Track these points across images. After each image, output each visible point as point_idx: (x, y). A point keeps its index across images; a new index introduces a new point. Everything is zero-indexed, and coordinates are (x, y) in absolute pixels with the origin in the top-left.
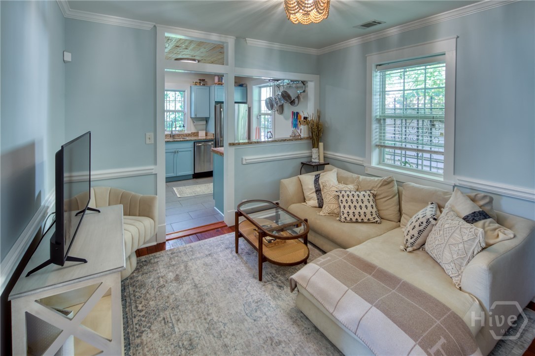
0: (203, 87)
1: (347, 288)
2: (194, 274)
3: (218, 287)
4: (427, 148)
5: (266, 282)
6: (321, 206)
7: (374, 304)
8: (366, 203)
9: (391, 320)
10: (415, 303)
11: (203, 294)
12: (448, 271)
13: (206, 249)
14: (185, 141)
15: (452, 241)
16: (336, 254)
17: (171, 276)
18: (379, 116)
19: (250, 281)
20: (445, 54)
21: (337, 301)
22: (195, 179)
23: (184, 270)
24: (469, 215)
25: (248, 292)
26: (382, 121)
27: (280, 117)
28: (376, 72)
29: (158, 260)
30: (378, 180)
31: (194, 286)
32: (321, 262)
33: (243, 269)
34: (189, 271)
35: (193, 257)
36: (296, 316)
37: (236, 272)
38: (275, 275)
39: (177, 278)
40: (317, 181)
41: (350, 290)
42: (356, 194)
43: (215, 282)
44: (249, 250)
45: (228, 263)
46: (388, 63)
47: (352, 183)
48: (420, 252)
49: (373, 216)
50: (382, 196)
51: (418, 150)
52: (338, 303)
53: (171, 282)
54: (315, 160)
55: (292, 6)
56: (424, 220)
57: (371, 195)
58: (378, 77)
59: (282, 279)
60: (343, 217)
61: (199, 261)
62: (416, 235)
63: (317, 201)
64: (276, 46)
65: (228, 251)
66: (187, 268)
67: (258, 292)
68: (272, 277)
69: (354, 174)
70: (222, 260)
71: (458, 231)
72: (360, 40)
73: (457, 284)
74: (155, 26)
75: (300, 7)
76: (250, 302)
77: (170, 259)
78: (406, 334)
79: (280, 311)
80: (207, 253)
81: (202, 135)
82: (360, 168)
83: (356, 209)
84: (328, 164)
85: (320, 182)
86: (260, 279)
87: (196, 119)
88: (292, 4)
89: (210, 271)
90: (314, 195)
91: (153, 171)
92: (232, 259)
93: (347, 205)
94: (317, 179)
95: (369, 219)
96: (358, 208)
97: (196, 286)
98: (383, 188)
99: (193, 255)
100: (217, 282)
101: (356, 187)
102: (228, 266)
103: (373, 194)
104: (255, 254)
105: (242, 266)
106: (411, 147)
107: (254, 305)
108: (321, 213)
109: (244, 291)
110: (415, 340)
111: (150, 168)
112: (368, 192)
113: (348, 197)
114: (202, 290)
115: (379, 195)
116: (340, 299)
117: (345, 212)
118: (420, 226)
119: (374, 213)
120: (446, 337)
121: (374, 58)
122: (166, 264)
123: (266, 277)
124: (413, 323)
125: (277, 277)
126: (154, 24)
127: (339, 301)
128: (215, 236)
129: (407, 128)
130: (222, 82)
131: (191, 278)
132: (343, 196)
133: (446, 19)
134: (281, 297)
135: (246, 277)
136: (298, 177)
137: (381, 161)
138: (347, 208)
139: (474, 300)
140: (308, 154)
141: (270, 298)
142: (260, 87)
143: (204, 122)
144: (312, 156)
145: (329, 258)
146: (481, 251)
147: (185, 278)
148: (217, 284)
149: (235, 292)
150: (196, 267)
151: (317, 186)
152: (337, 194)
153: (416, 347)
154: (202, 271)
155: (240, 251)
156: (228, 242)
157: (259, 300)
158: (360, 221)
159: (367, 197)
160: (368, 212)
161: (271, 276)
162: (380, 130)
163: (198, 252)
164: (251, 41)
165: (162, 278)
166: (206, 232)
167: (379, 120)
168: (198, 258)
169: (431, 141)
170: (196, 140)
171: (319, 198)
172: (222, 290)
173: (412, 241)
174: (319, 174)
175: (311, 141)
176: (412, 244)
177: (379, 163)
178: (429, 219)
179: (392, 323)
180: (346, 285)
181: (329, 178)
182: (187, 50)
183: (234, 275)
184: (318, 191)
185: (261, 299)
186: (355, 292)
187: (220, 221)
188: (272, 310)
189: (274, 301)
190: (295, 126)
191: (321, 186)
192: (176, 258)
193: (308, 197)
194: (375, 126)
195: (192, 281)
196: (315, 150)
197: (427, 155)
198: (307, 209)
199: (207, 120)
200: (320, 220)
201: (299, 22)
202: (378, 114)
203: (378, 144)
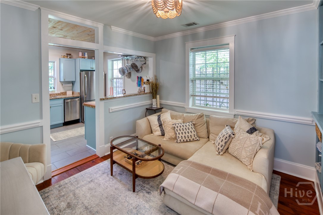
0: (70, 59)
1: (200, 185)
2: (83, 199)
3: (105, 204)
4: (218, 95)
5: (138, 192)
6: (163, 135)
7: (219, 192)
8: (191, 129)
9: (231, 199)
10: (239, 185)
11: (94, 212)
12: (245, 162)
13: (88, 177)
14: (56, 99)
15: (246, 145)
16: (185, 164)
17: (63, 205)
18: (192, 78)
19: (127, 194)
20: (229, 44)
21: (196, 195)
22: (65, 126)
23: (73, 198)
24: (249, 130)
25: (128, 202)
26: (194, 81)
27: (128, 80)
28: (191, 53)
29: (48, 194)
30: (195, 115)
31: (85, 208)
32: (178, 171)
33: (119, 186)
34: (78, 197)
35: (79, 185)
36: (164, 210)
37: (115, 190)
38: (142, 185)
39: (69, 206)
40: (159, 119)
41: (202, 186)
42: (184, 125)
43: (101, 201)
44: (120, 171)
45: (107, 184)
46: (198, 48)
47: (180, 118)
48: (226, 154)
49: (195, 137)
50: (198, 125)
51: (213, 97)
52: (197, 196)
53: (65, 210)
54: (154, 106)
55: (160, 5)
56: (228, 136)
57: (192, 124)
58: (192, 56)
59: (148, 187)
60: (179, 140)
61: (84, 188)
62: (224, 145)
63: (160, 132)
64: (131, 33)
65: (105, 175)
66: (76, 195)
67: (135, 200)
68: (142, 187)
69: (180, 113)
70: (103, 183)
71: (248, 140)
72: (181, 34)
73: (251, 169)
74: (39, 8)
75: (166, 6)
76: (131, 209)
77: (59, 191)
78: (242, 206)
79: (154, 210)
80: (89, 180)
81: (69, 94)
82: (183, 109)
83: (186, 134)
84: (163, 108)
85: (161, 120)
86: (134, 191)
87: (64, 83)
88: (160, 3)
89: (96, 194)
90: (159, 128)
91: (39, 124)
92: (109, 180)
93: (180, 132)
94: (159, 118)
95: (193, 139)
96: (187, 133)
97: (86, 208)
98: (199, 120)
99: (78, 184)
100: (103, 200)
101: (183, 121)
102: (107, 186)
103: (193, 124)
104: (125, 173)
105: (118, 184)
106: (209, 95)
107: (134, 211)
108: (164, 139)
109: (124, 202)
110: (248, 208)
111: (37, 122)
112: (191, 123)
113: (181, 127)
114: (93, 210)
115: (197, 124)
116: (198, 193)
117: (180, 136)
118: (225, 139)
119: (195, 135)
120: (261, 201)
121: (190, 45)
122: (57, 196)
123: (137, 188)
124: (243, 198)
125: (144, 187)
126: (39, 6)
127: (197, 195)
128: (92, 166)
129: (207, 85)
130: (85, 56)
131: (81, 202)
132: (177, 127)
133: (230, 25)
134: (151, 200)
135: (123, 192)
136: (147, 118)
137: (194, 104)
138: (181, 134)
139: (262, 176)
140: (150, 103)
141: (144, 203)
142: (113, 61)
143: (71, 85)
144: (152, 104)
145: (182, 168)
146: (260, 149)
147: (76, 204)
148: (104, 202)
149: (118, 205)
150: (83, 193)
151: (159, 123)
152: (173, 126)
153: (249, 212)
154: (88, 195)
155: (114, 174)
156: (103, 169)
157: (137, 206)
158: (188, 140)
159: (191, 126)
160: (192, 135)
161: (140, 186)
162: (193, 86)
163: (81, 181)
164: (114, 28)
165: (55, 208)
166: (84, 164)
167: (192, 81)
168: (82, 185)
169: (220, 91)
170: (65, 98)
171: (162, 129)
172: (108, 206)
173: (222, 148)
174: (160, 115)
175: (151, 95)
176: (222, 150)
177: (193, 105)
178: (230, 135)
179: (233, 201)
180: (198, 183)
181: (166, 116)
182: (62, 31)
183: (114, 192)
184: (161, 125)
185: (138, 205)
186: (206, 187)
187: (93, 154)
188: (148, 210)
189: (147, 204)
190: (139, 85)
191: (162, 122)
192: (64, 189)
193: (155, 130)
194: (191, 84)
195: (83, 205)
196: (154, 100)
197: (218, 100)
198: (155, 138)
199: (73, 83)
200: (165, 143)
201: (160, 17)
202: (192, 77)
203: (192, 94)
